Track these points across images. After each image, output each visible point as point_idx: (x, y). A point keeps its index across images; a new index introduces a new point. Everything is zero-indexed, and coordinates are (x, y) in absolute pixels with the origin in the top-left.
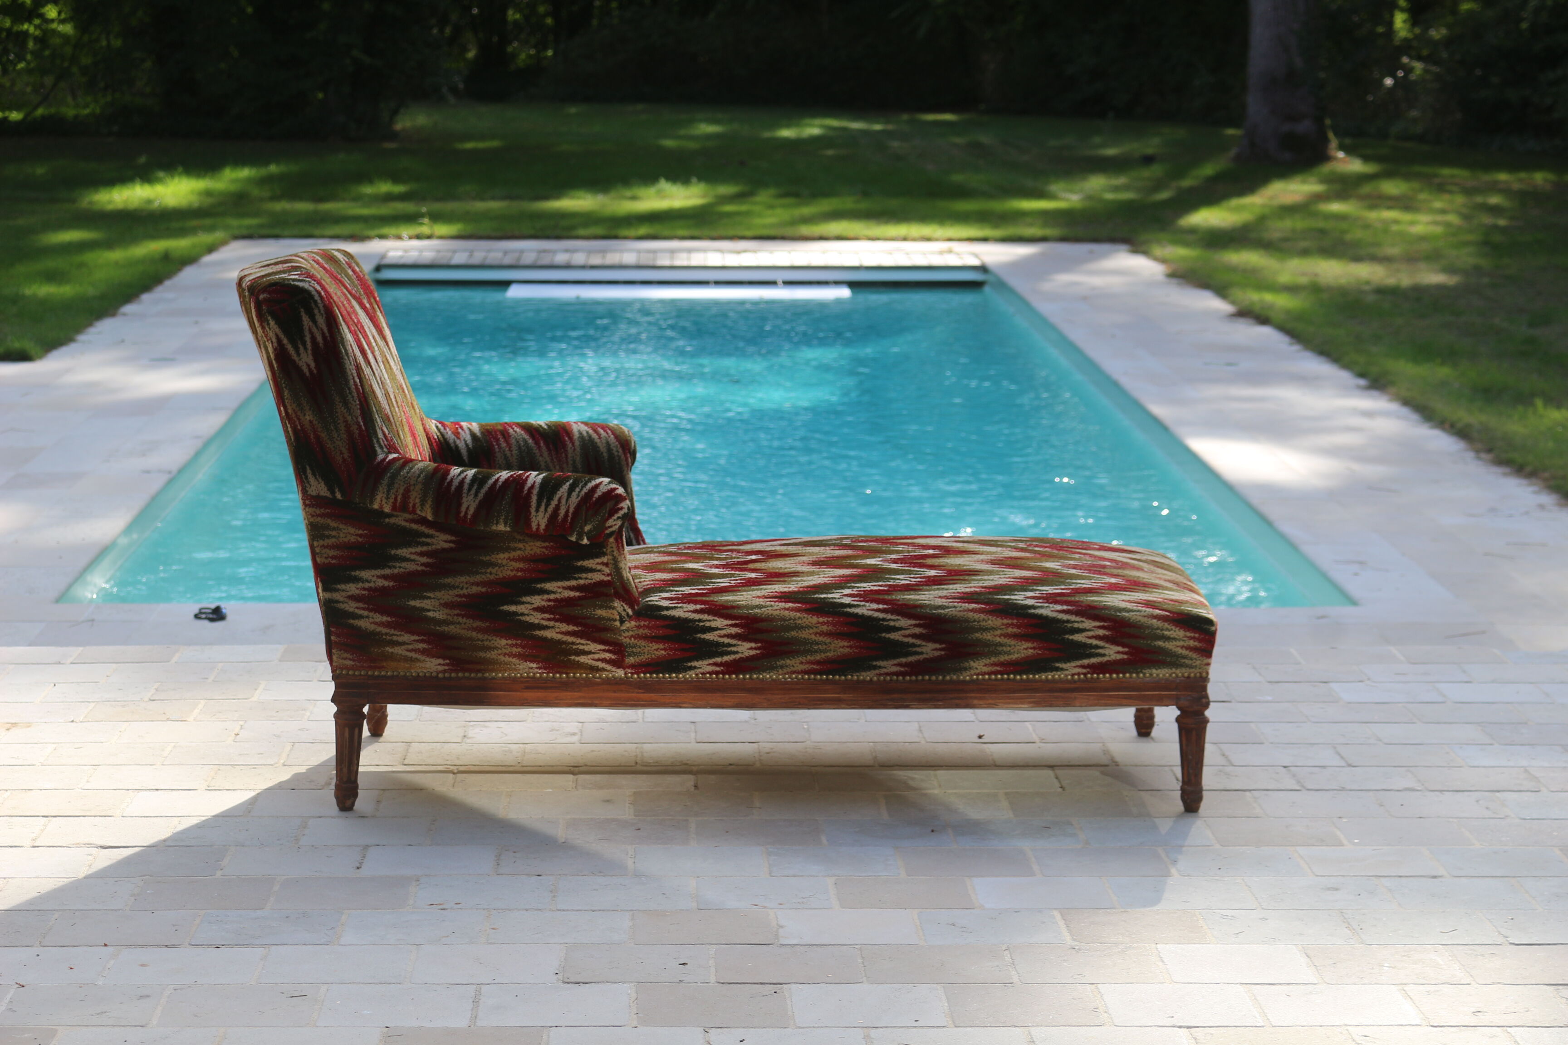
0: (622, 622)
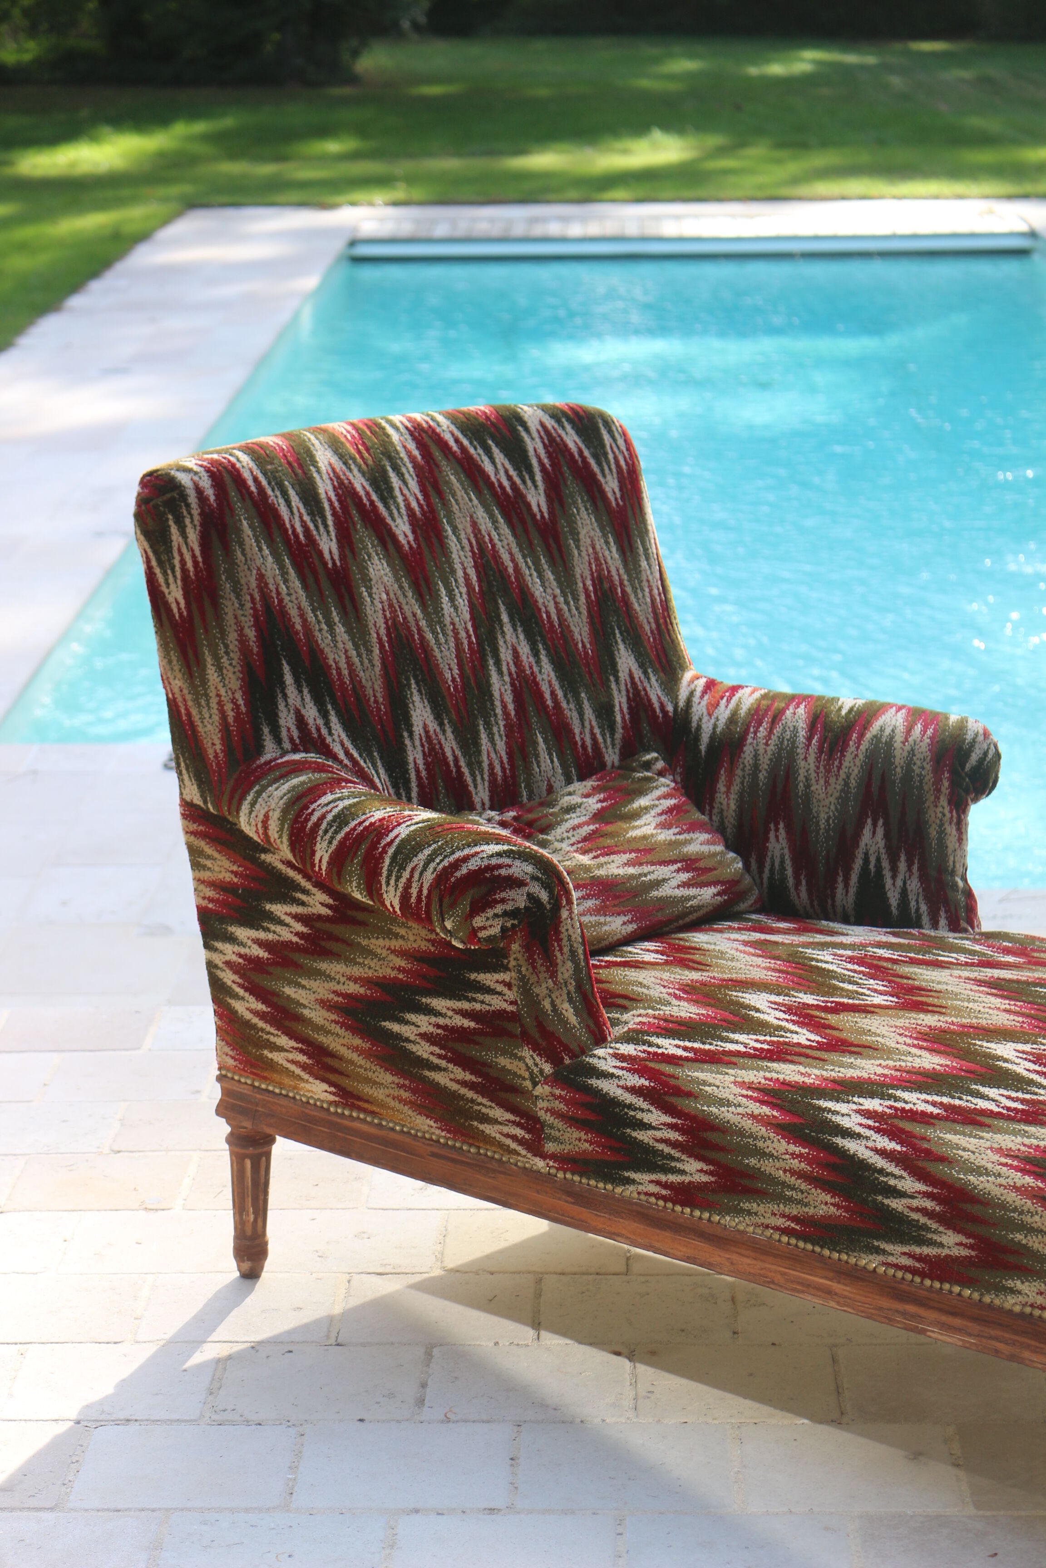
0: (535, 1084)
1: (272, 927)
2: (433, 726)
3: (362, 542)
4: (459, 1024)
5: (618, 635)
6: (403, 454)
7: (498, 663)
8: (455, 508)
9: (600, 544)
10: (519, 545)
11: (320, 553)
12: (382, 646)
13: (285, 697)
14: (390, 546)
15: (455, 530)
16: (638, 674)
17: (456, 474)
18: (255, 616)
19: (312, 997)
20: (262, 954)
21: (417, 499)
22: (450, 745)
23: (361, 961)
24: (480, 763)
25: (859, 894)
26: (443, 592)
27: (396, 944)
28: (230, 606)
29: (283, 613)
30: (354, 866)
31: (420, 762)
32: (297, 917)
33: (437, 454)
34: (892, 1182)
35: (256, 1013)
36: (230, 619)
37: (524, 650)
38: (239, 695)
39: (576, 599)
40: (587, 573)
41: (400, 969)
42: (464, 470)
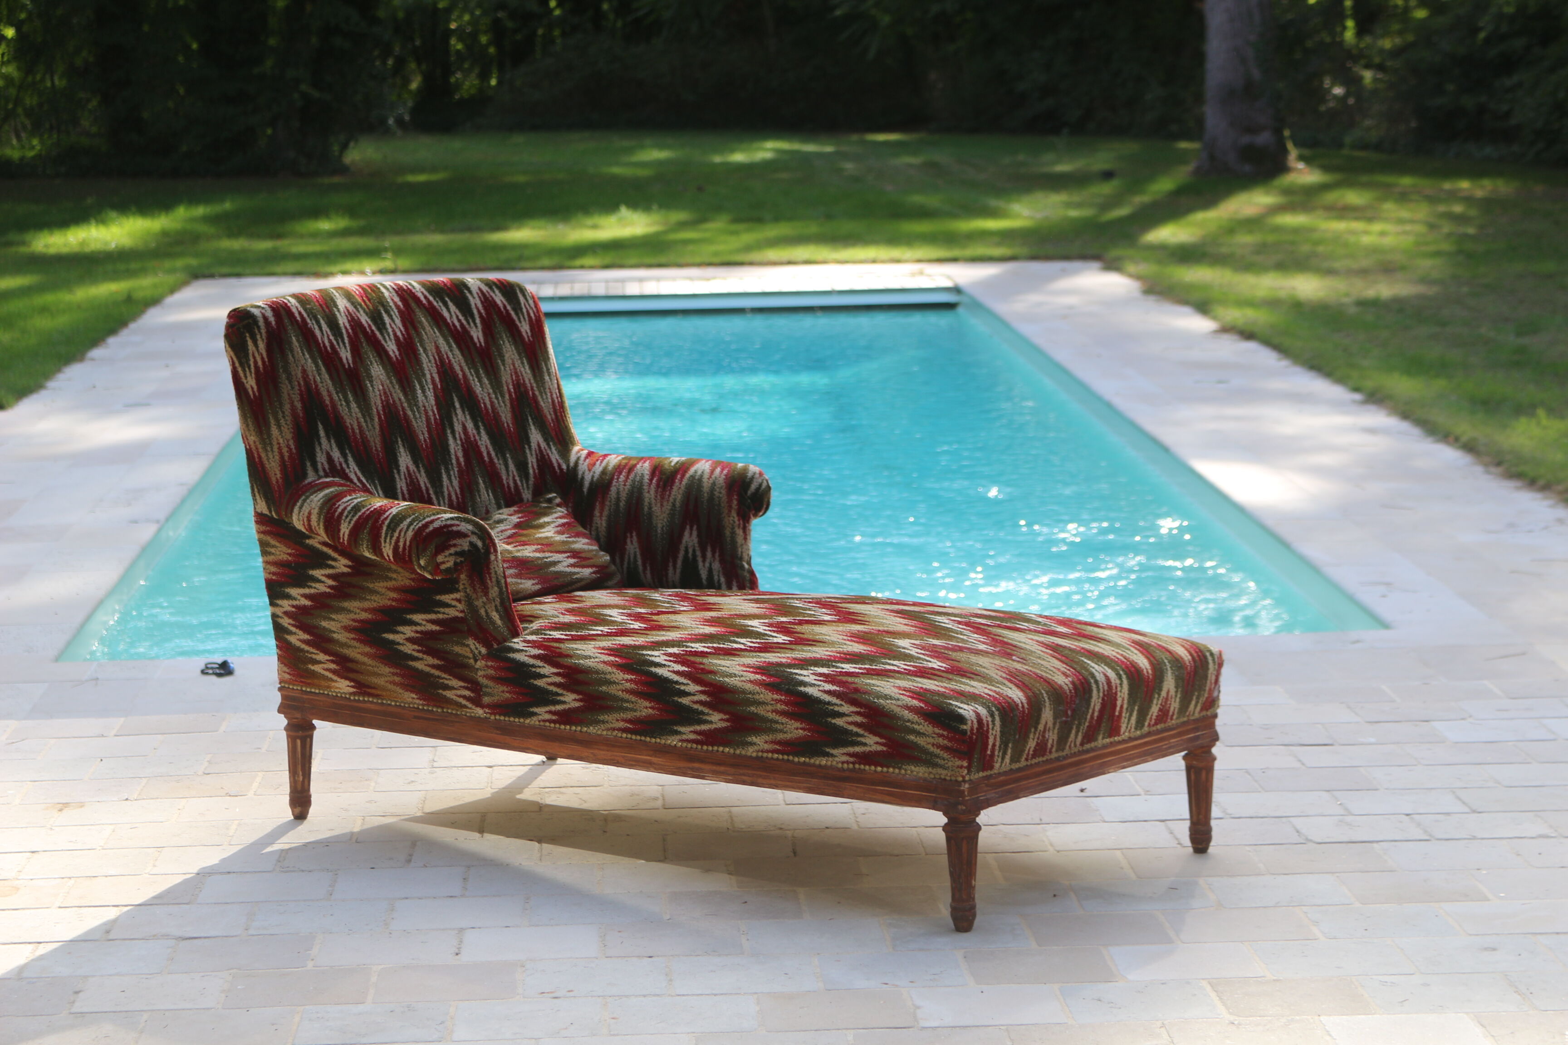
0: (476, 661)
1: (313, 585)
2: (412, 467)
3: (367, 354)
4: (430, 629)
5: (530, 420)
6: (391, 304)
7: (453, 432)
8: (425, 337)
9: (518, 363)
10: (466, 361)
11: (341, 359)
12: (380, 418)
13: (320, 444)
14: (384, 357)
15: (425, 350)
16: (543, 445)
17: (425, 317)
18: (301, 395)
19: (339, 625)
20: (307, 603)
21: (401, 331)
22: (423, 480)
23: (369, 598)
24: (442, 493)
25: (682, 572)
26: (418, 387)
27: (390, 584)
28: (285, 388)
29: (318, 393)
30: (365, 535)
31: (405, 489)
32: (329, 576)
33: (413, 305)
34: (682, 688)
35: (303, 641)
36: (285, 396)
37: (470, 425)
38: (291, 443)
39: (503, 396)
40: (510, 381)
41: (393, 600)
42: (430, 315)
